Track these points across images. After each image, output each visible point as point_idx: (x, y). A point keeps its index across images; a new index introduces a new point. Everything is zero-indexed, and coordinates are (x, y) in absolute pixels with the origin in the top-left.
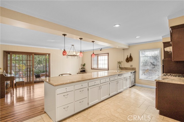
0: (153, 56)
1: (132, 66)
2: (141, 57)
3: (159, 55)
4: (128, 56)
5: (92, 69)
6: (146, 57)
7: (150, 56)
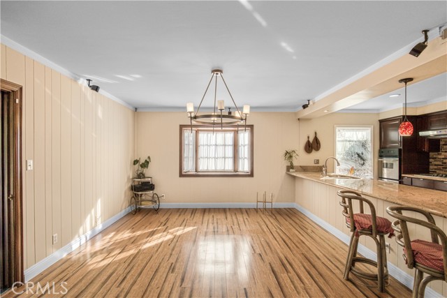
0: (359, 141)
1: (317, 162)
2: (339, 141)
3: (370, 139)
4: (308, 137)
5: (181, 175)
6: (348, 143)
7: (355, 139)
